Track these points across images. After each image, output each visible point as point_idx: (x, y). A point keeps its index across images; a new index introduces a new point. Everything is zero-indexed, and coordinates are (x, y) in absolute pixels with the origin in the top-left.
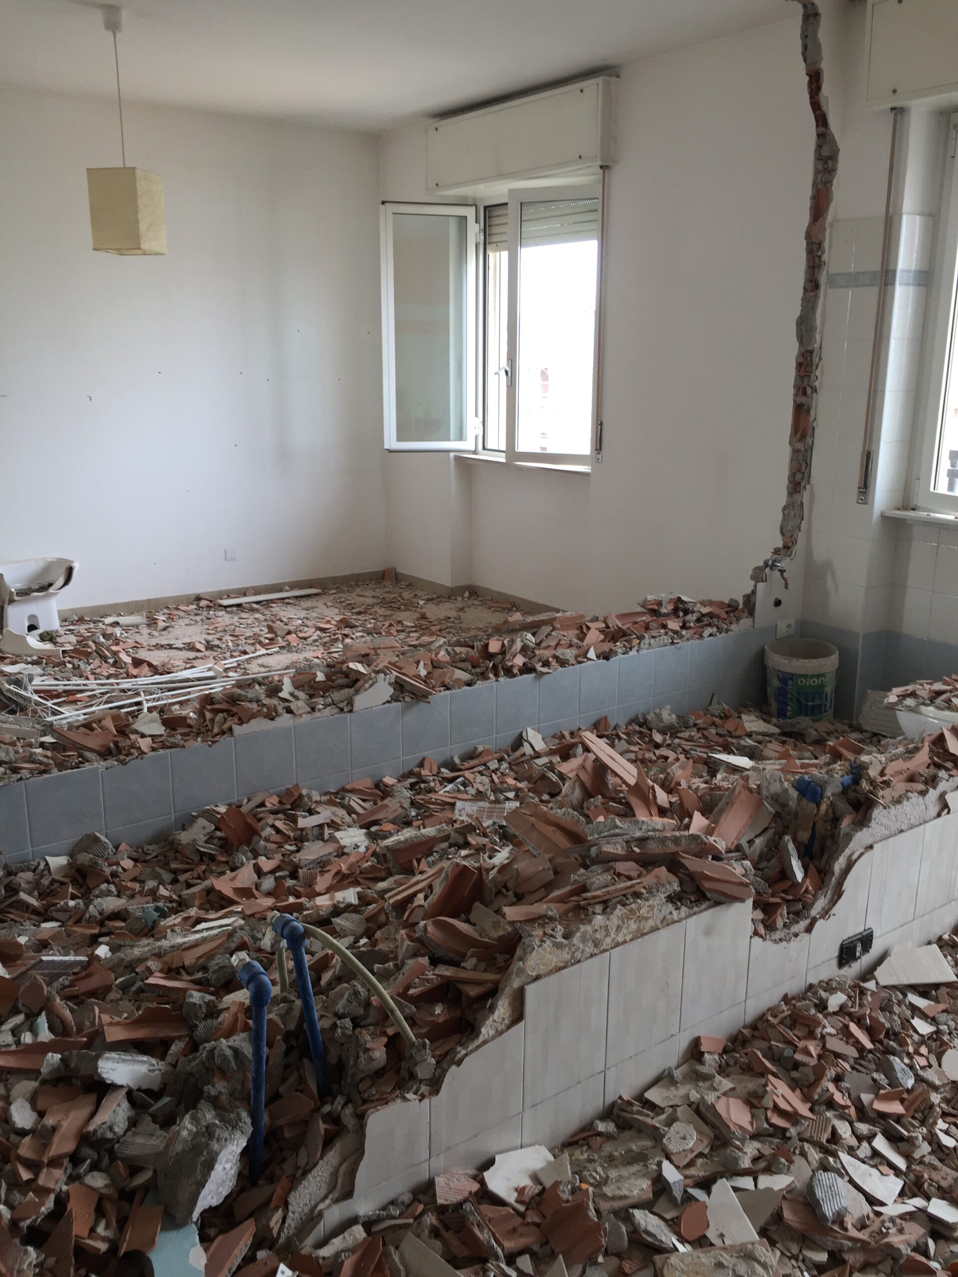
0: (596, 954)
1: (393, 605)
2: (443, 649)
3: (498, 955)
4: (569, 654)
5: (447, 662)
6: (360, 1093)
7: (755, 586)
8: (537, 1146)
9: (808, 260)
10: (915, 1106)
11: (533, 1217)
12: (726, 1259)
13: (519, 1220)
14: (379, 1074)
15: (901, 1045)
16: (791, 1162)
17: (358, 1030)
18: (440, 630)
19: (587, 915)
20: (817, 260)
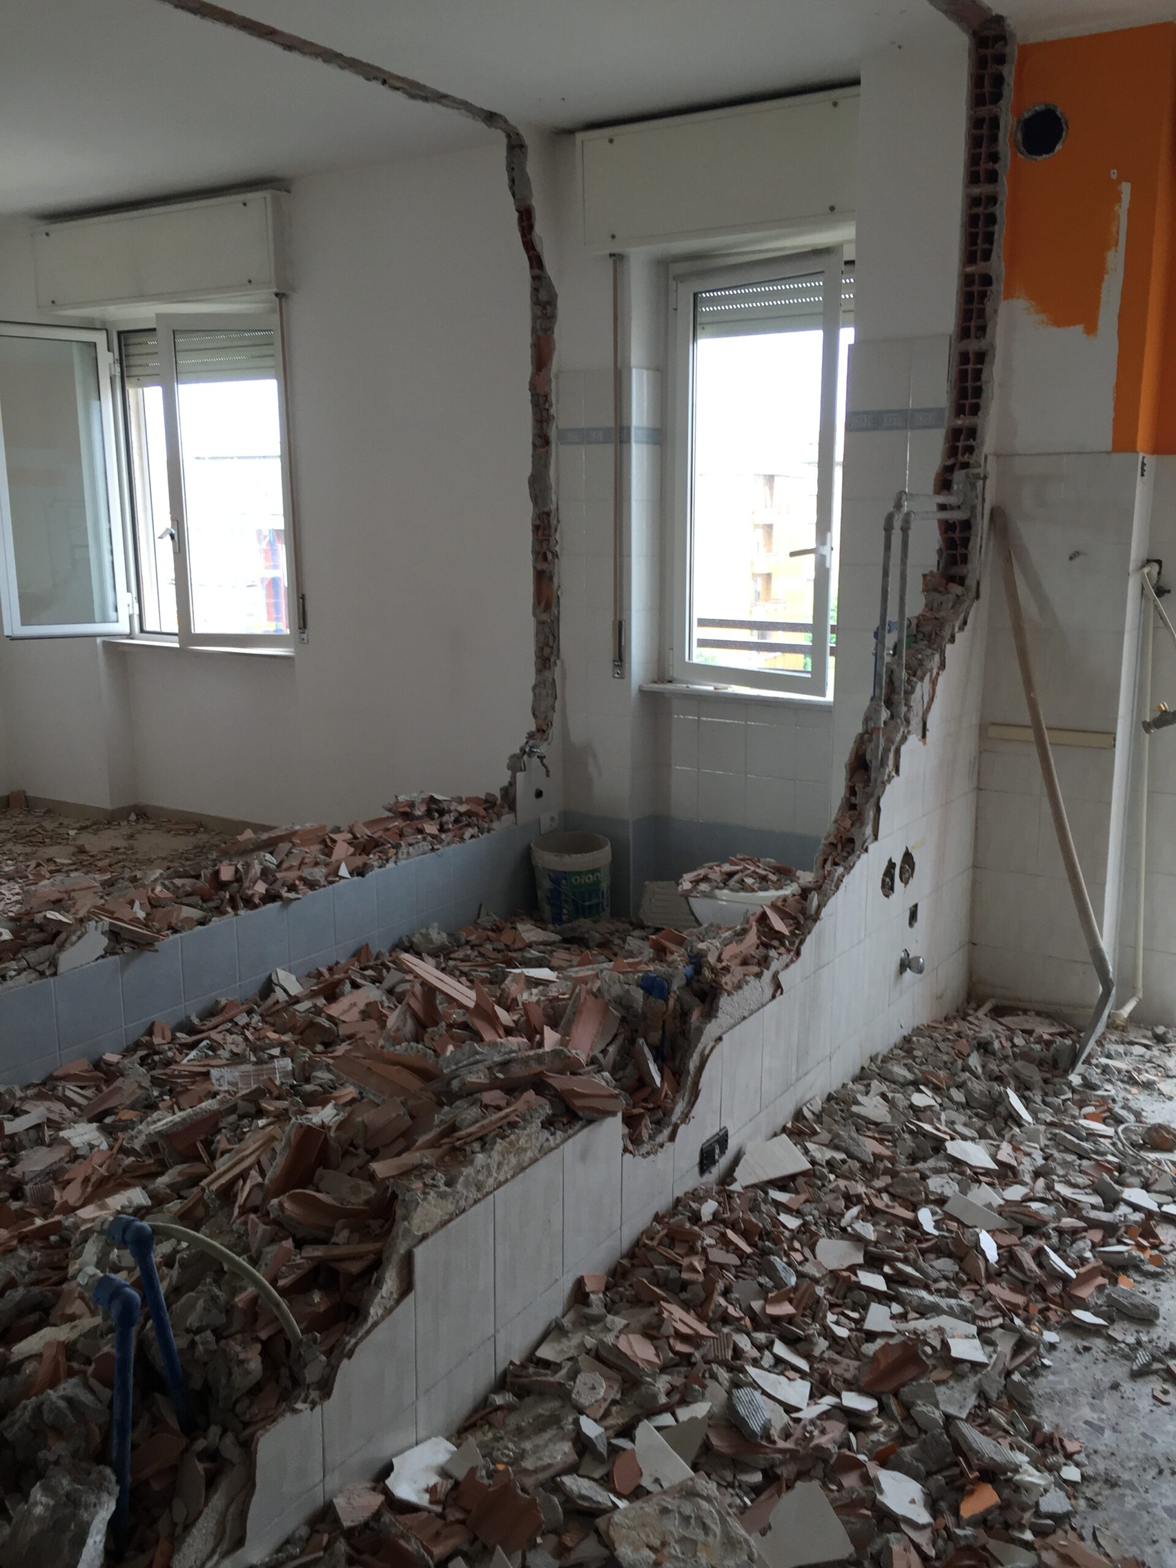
0: (480, 1200)
1: (32, 839)
2: (159, 882)
3: (371, 1222)
4: (319, 873)
5: (170, 899)
6: (237, 1416)
7: (514, 777)
8: (433, 1439)
9: (534, 414)
10: (803, 1305)
11: (454, 1515)
12: (670, 1502)
13: (440, 1522)
14: (255, 1391)
15: (776, 1244)
16: (704, 1387)
17: (223, 1343)
18: (110, 866)
19: (465, 1156)
20: (544, 414)
